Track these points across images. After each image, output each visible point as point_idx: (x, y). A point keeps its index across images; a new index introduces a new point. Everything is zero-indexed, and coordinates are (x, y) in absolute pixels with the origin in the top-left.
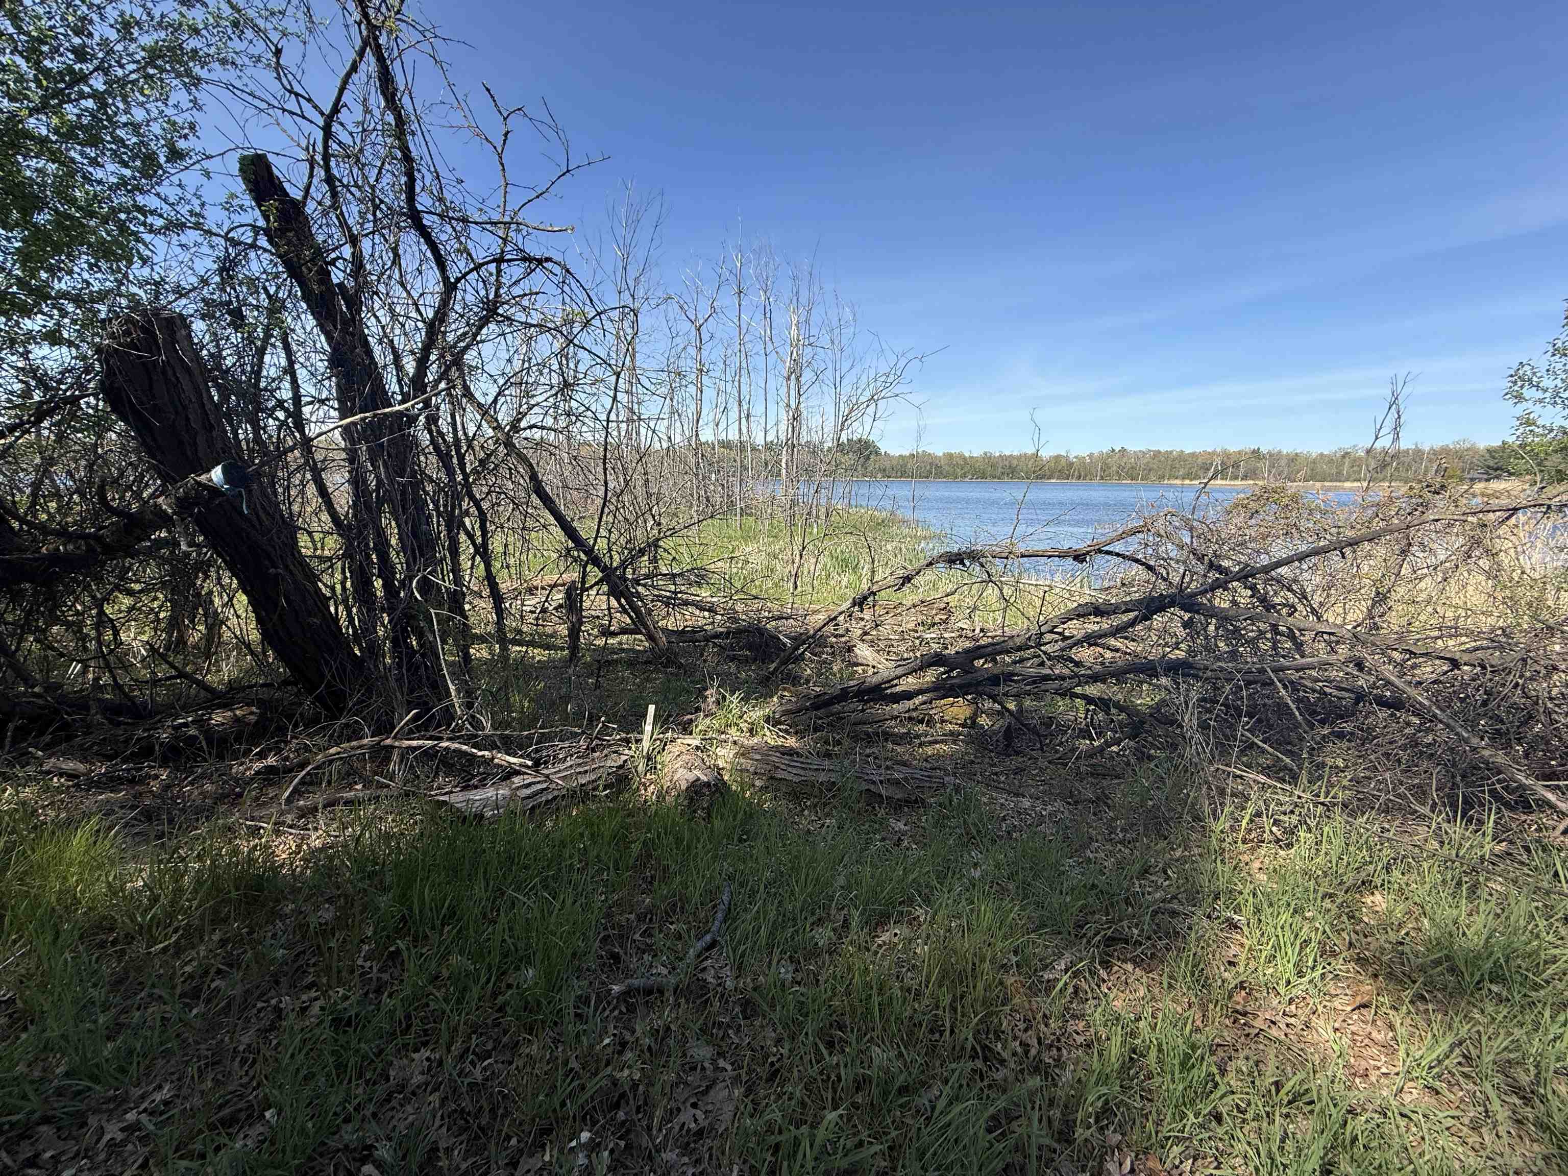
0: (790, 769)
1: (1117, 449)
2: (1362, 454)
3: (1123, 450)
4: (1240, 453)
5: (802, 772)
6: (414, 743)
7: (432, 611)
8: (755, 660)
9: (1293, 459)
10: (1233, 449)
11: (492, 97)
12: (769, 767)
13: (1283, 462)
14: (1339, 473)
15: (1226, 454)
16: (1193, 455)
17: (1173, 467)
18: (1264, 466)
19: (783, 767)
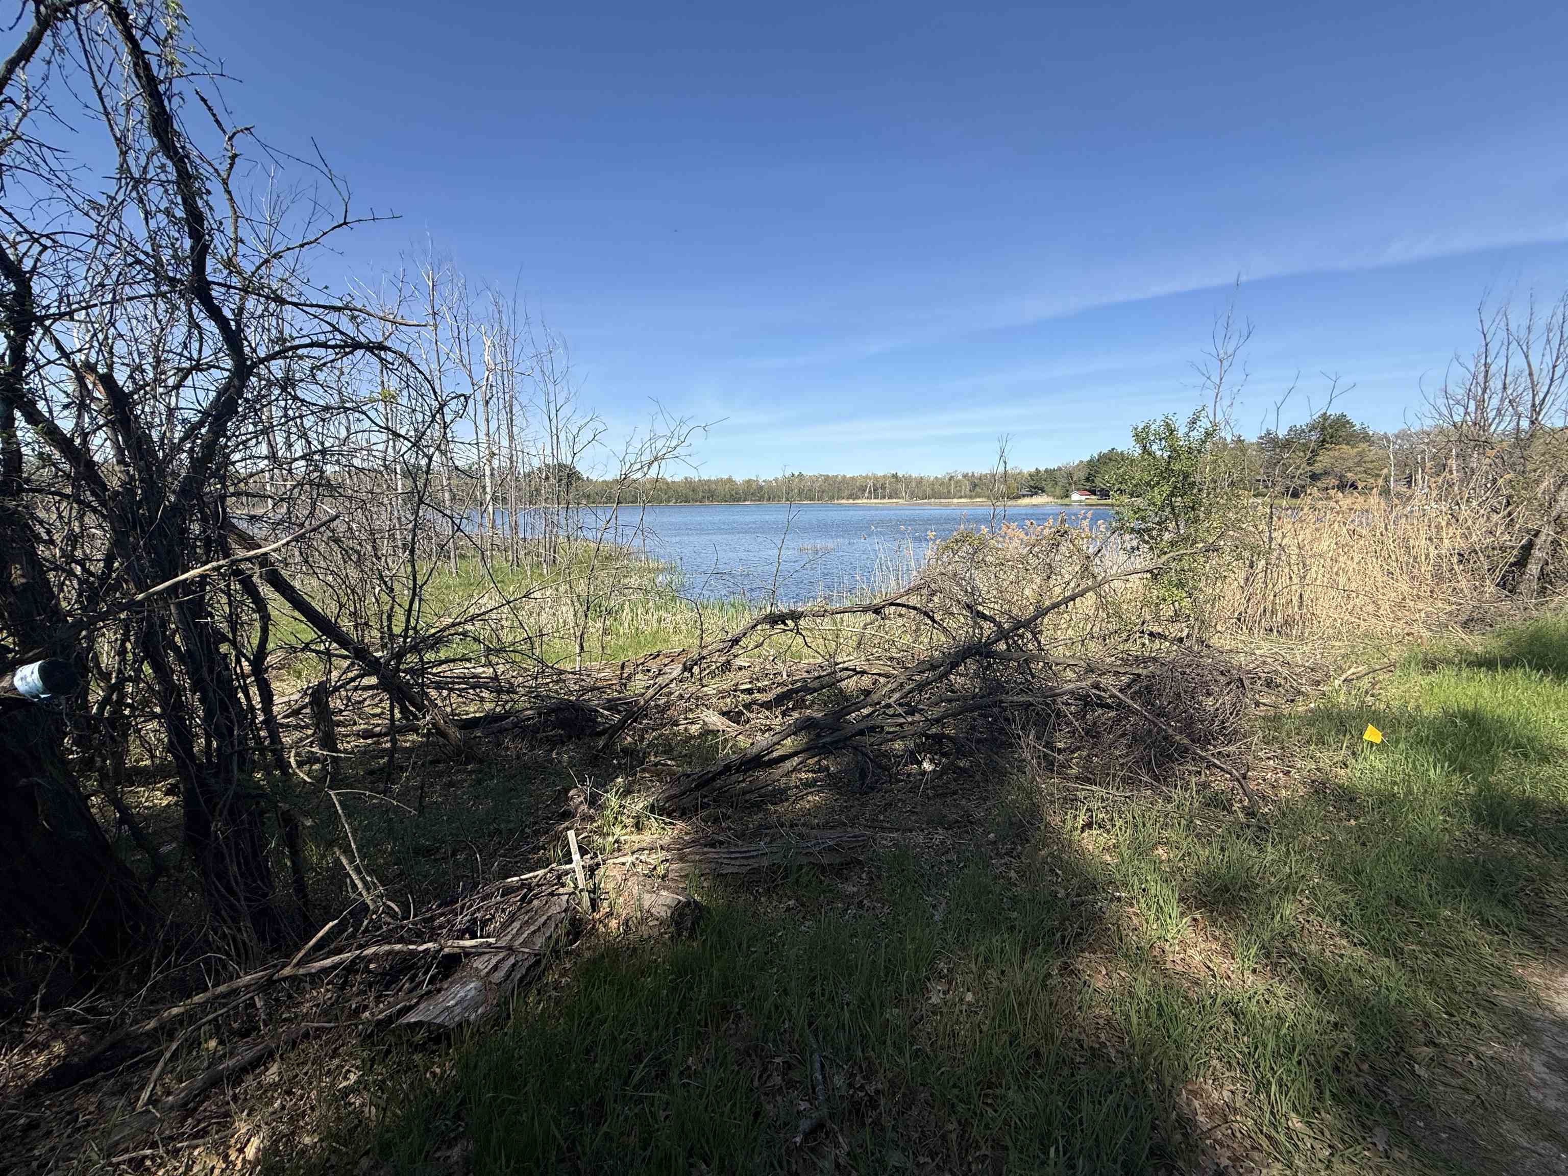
0: (733, 862)
1: (796, 474)
2: (960, 477)
3: (800, 475)
4: (884, 476)
5: (745, 862)
6: (328, 962)
7: (331, 793)
8: (570, 738)
9: (920, 481)
10: (880, 473)
11: (210, 109)
12: (713, 865)
13: (914, 484)
14: (949, 492)
15: (876, 478)
16: (853, 478)
17: (839, 490)
18: (902, 487)
19: (725, 861)
